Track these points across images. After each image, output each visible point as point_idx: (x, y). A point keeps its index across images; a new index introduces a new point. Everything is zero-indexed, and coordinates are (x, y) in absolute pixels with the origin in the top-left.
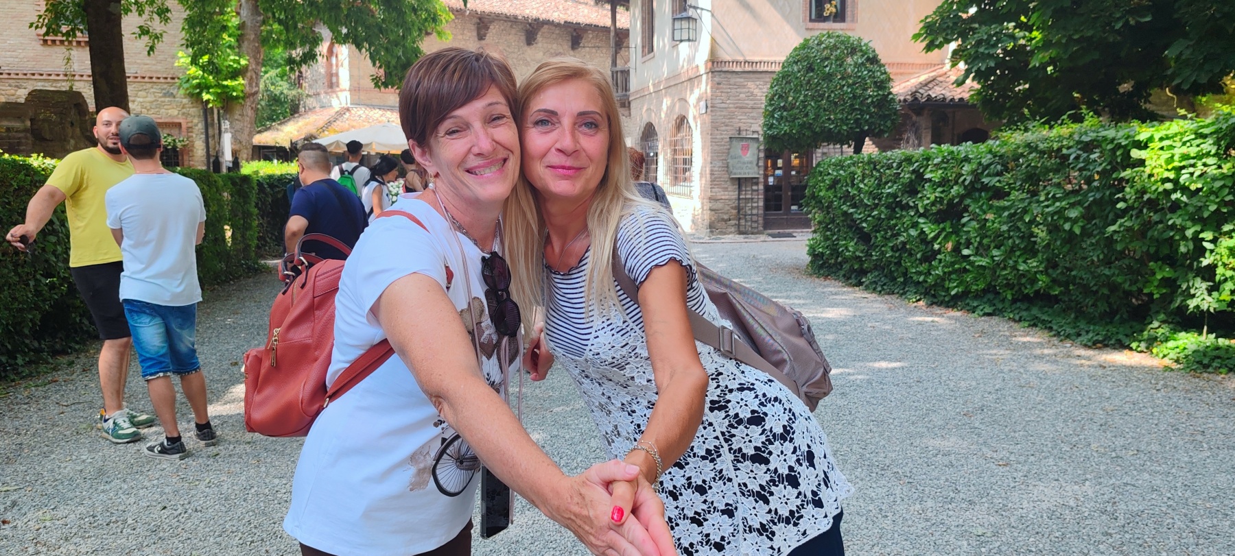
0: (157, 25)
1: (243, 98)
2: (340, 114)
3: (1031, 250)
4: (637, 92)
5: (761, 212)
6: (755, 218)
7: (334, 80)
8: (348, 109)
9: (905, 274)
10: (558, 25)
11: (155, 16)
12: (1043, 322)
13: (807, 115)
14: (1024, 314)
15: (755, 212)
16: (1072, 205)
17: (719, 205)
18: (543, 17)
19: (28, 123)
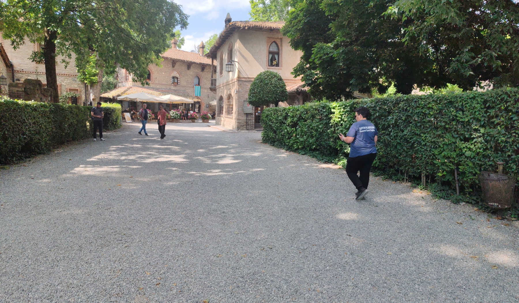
0: (67, 59)
1: (97, 83)
2: (129, 89)
3: (312, 137)
4: (218, 86)
5: (254, 123)
6: (252, 125)
7: (127, 78)
8: (131, 87)
9: (284, 142)
10: (198, 64)
11: (67, 57)
12: (316, 156)
13: (260, 95)
14: (312, 154)
15: (252, 123)
16: (320, 124)
17: (240, 121)
18: (193, 61)
19: (23, 89)
